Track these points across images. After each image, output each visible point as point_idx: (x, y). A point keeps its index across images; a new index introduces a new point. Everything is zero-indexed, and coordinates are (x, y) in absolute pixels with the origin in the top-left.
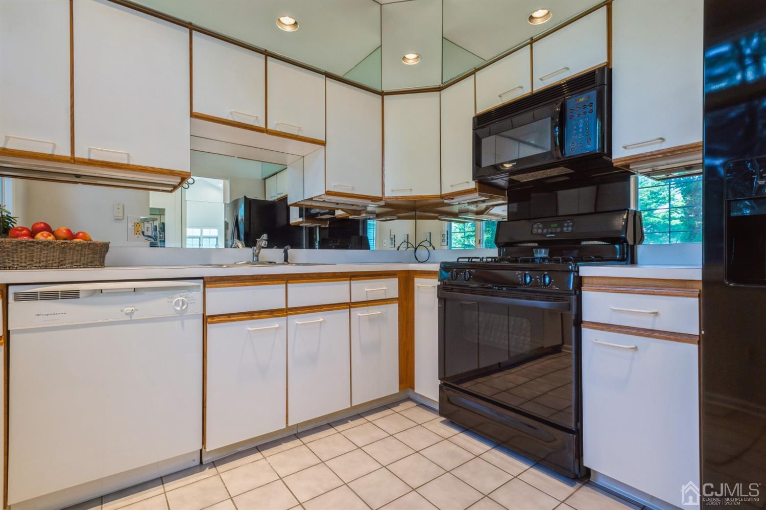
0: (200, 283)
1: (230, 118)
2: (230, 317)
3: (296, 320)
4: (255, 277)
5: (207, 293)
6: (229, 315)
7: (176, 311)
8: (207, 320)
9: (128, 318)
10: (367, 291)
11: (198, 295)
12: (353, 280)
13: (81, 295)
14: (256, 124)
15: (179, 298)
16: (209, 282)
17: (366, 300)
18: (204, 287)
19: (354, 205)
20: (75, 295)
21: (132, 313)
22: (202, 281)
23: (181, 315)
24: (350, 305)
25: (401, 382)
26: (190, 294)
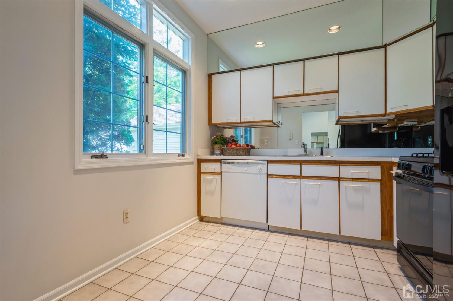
0: (266, 162)
1: (288, 94)
2: (277, 176)
3: (305, 182)
4: (287, 161)
5: (268, 166)
6: (276, 175)
7: (258, 171)
8: (268, 176)
9: (245, 172)
10: (352, 173)
11: (265, 166)
12: (341, 165)
13: (235, 163)
14: (299, 93)
15: (259, 167)
16: (269, 161)
17: (351, 177)
18: (267, 164)
19: (376, 120)
20: (233, 163)
21: (246, 170)
22: (267, 161)
23: (260, 173)
24: (339, 179)
25: (382, 235)
26: (263, 166)
